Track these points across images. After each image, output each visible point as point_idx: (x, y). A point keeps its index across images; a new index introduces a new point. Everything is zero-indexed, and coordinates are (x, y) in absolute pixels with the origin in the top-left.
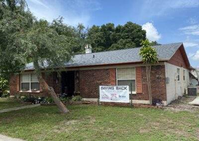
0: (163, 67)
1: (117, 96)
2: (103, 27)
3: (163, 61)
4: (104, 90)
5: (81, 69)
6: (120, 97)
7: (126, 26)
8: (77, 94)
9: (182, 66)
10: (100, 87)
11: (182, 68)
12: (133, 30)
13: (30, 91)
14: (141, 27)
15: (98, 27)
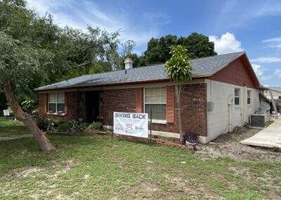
0: (204, 86)
1: (133, 127)
2: (162, 39)
3: (204, 78)
4: (118, 118)
5: (105, 88)
6: (136, 128)
7: (190, 38)
8: (99, 120)
9: (244, 85)
10: (115, 113)
11: (245, 87)
12: (197, 42)
13: (56, 114)
14: (207, 38)
15: (157, 40)
